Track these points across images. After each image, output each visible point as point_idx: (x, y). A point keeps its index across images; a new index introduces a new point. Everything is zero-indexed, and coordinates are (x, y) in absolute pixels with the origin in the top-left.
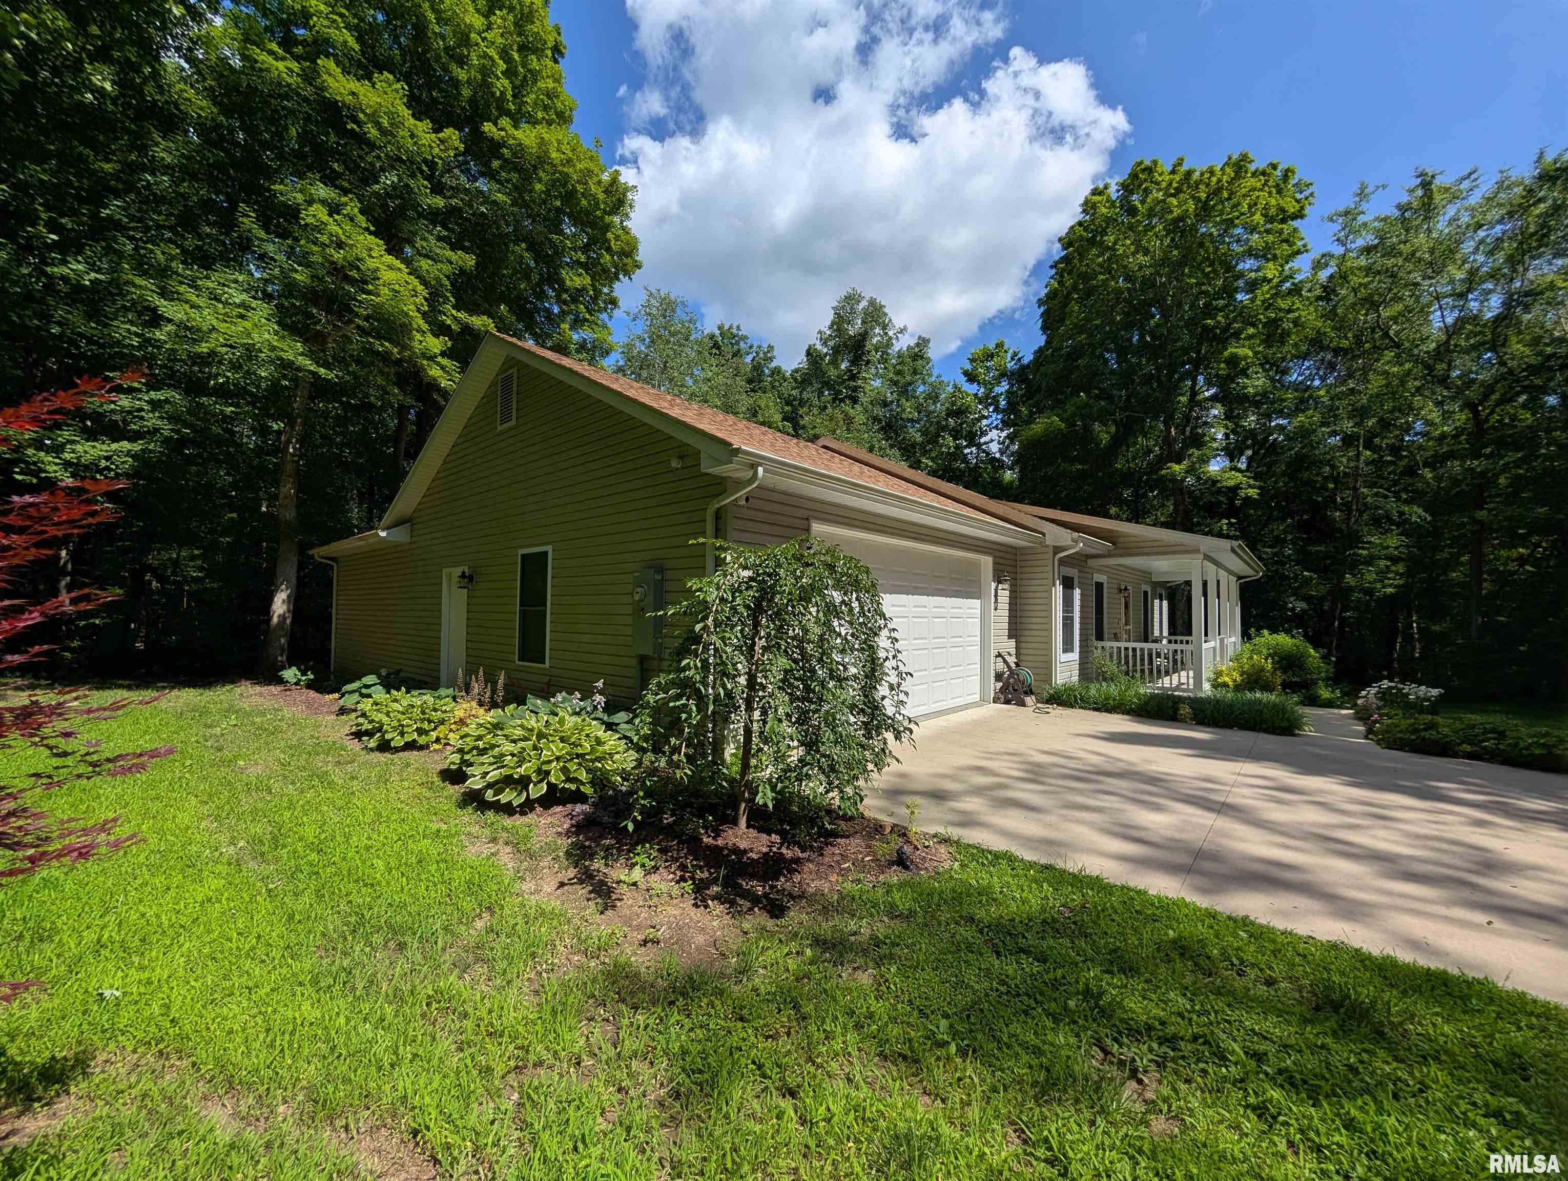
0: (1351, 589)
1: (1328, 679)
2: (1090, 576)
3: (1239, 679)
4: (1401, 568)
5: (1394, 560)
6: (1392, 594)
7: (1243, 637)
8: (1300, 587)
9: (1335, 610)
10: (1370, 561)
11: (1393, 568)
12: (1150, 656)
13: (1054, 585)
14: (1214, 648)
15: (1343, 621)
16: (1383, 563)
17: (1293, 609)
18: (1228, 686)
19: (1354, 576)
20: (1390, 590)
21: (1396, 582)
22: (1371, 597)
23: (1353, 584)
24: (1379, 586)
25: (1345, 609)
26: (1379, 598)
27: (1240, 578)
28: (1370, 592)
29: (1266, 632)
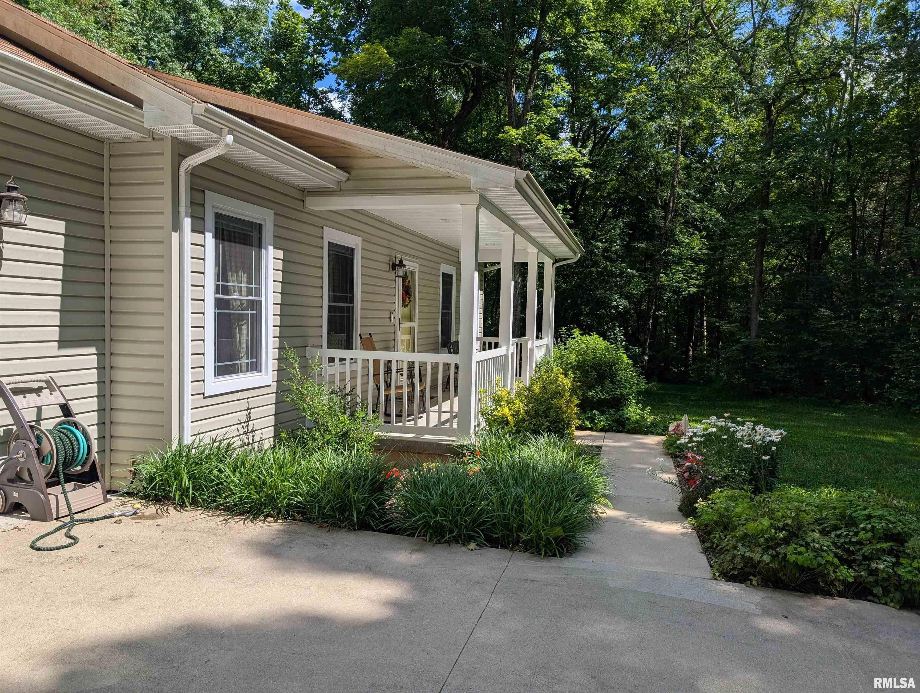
0: (663, 288)
1: (639, 393)
2: (317, 232)
3: (523, 409)
4: (702, 268)
5: (697, 260)
6: (694, 292)
7: (556, 338)
8: (625, 285)
9: (651, 308)
10: (679, 260)
11: (696, 269)
12: (388, 371)
13: (177, 226)
14: (506, 357)
15: (656, 318)
16: (688, 263)
17: (617, 307)
18: (507, 423)
19: (667, 275)
20: (693, 290)
21: (698, 282)
22: (678, 296)
23: (666, 283)
24: (685, 285)
25: (658, 308)
26: (684, 297)
27: (556, 261)
28: (677, 291)
29: (577, 332)
